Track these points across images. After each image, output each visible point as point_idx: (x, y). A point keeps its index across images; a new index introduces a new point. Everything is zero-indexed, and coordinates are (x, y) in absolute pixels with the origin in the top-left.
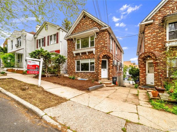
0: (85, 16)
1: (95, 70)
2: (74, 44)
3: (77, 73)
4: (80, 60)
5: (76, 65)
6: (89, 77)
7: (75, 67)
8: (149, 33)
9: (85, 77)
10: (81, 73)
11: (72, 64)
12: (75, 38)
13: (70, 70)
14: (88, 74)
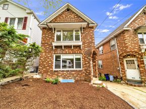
0: (68, 10)
1: (83, 68)
2: (53, 35)
3: (57, 71)
4: (61, 55)
5: (54, 61)
6: (75, 77)
7: (52, 63)
8: (128, 37)
9: (68, 76)
10: (63, 71)
11: (49, 59)
12: (54, 29)
13: (45, 67)
14: (74, 73)
